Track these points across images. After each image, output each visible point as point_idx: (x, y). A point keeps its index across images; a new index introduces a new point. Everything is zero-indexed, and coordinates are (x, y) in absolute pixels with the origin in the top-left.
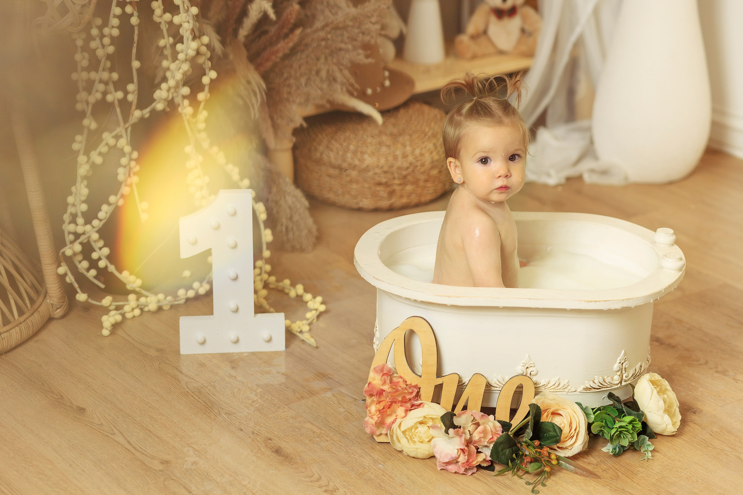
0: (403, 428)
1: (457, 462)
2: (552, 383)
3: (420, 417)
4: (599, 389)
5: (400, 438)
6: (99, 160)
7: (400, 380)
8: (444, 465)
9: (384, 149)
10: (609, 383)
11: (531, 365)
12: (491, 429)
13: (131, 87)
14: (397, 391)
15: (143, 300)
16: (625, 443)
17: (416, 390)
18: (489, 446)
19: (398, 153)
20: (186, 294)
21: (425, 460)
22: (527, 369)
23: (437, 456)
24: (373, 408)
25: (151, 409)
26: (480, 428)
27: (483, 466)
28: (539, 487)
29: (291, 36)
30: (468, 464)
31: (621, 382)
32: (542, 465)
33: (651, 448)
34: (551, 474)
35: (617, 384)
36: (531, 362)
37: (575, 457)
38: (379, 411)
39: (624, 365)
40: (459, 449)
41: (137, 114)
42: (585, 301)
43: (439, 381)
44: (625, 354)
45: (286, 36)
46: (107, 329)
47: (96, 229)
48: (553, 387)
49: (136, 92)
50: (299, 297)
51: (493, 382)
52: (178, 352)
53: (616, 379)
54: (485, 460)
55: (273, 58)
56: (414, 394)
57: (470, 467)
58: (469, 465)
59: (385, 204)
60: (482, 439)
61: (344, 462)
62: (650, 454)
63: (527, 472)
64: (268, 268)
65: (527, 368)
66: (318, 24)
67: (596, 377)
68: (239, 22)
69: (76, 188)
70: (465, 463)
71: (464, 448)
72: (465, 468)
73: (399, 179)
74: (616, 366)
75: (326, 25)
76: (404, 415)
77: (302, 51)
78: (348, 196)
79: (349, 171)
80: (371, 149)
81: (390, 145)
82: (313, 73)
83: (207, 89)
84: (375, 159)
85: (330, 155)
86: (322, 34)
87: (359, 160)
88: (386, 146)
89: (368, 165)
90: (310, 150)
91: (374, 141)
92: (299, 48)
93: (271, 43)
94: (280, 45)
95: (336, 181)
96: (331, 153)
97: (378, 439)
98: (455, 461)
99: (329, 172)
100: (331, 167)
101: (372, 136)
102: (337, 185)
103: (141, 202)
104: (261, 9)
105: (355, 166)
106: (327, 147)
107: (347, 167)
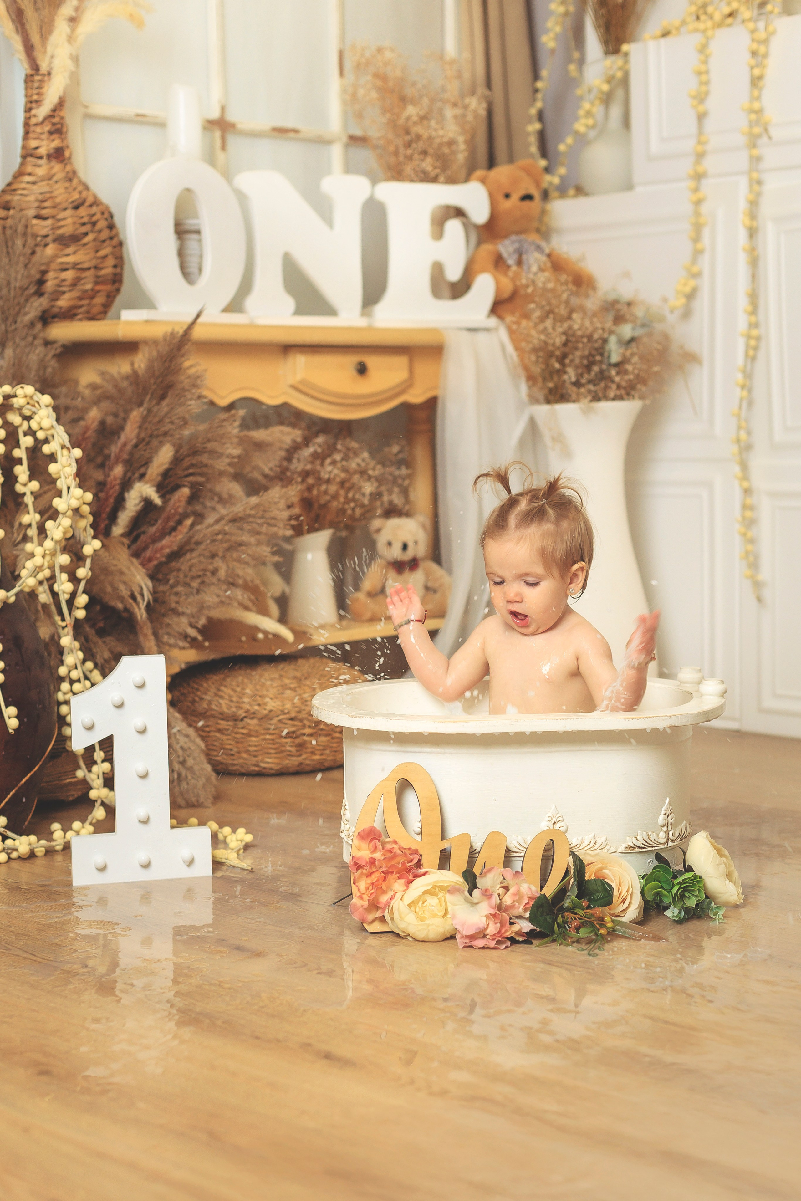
0: (407, 902)
1: (486, 934)
2: (586, 842)
3: (428, 885)
4: (644, 848)
5: (404, 916)
7: (394, 846)
8: (467, 941)
10: (654, 841)
11: (559, 819)
14: (395, 856)
15: (9, 842)
16: (691, 903)
17: (418, 857)
18: (525, 914)
20: (65, 837)
21: (440, 943)
22: (555, 826)
23: (459, 931)
24: (362, 884)
26: (511, 891)
27: (519, 940)
29: (179, 528)
30: (499, 935)
31: (667, 842)
32: (594, 930)
33: (720, 912)
34: (608, 939)
35: (664, 844)
36: (558, 815)
38: (371, 886)
39: (670, 817)
40: (489, 915)
43: (445, 845)
44: (670, 804)
45: (174, 529)
48: (589, 847)
51: (513, 845)
52: (70, 884)
53: (662, 836)
54: (519, 933)
55: (158, 555)
56: (415, 861)
57: (502, 940)
58: (501, 937)
60: (517, 904)
62: (721, 918)
63: (578, 941)
65: (554, 823)
66: (211, 519)
67: (639, 832)
68: (113, 518)
70: (497, 935)
71: (495, 914)
72: (496, 941)
74: (661, 819)
75: (221, 519)
76: (405, 888)
77: (192, 550)
78: (244, 755)
79: (246, 720)
80: (273, 692)
81: (295, 687)
82: (209, 574)
83: (88, 562)
84: (279, 703)
85: (220, 703)
86: (217, 527)
87: (259, 705)
88: (291, 689)
89: (271, 711)
90: (193, 702)
91: (275, 684)
92: (188, 548)
93: (155, 539)
94: (166, 541)
95: (229, 737)
96: (222, 701)
97: (370, 928)
98: (482, 934)
99: (219, 727)
100: (222, 719)
101: (272, 679)
102: (230, 742)
103: (7, 707)
104: (141, 497)
105: (254, 713)
106: (216, 695)
107: (244, 715)
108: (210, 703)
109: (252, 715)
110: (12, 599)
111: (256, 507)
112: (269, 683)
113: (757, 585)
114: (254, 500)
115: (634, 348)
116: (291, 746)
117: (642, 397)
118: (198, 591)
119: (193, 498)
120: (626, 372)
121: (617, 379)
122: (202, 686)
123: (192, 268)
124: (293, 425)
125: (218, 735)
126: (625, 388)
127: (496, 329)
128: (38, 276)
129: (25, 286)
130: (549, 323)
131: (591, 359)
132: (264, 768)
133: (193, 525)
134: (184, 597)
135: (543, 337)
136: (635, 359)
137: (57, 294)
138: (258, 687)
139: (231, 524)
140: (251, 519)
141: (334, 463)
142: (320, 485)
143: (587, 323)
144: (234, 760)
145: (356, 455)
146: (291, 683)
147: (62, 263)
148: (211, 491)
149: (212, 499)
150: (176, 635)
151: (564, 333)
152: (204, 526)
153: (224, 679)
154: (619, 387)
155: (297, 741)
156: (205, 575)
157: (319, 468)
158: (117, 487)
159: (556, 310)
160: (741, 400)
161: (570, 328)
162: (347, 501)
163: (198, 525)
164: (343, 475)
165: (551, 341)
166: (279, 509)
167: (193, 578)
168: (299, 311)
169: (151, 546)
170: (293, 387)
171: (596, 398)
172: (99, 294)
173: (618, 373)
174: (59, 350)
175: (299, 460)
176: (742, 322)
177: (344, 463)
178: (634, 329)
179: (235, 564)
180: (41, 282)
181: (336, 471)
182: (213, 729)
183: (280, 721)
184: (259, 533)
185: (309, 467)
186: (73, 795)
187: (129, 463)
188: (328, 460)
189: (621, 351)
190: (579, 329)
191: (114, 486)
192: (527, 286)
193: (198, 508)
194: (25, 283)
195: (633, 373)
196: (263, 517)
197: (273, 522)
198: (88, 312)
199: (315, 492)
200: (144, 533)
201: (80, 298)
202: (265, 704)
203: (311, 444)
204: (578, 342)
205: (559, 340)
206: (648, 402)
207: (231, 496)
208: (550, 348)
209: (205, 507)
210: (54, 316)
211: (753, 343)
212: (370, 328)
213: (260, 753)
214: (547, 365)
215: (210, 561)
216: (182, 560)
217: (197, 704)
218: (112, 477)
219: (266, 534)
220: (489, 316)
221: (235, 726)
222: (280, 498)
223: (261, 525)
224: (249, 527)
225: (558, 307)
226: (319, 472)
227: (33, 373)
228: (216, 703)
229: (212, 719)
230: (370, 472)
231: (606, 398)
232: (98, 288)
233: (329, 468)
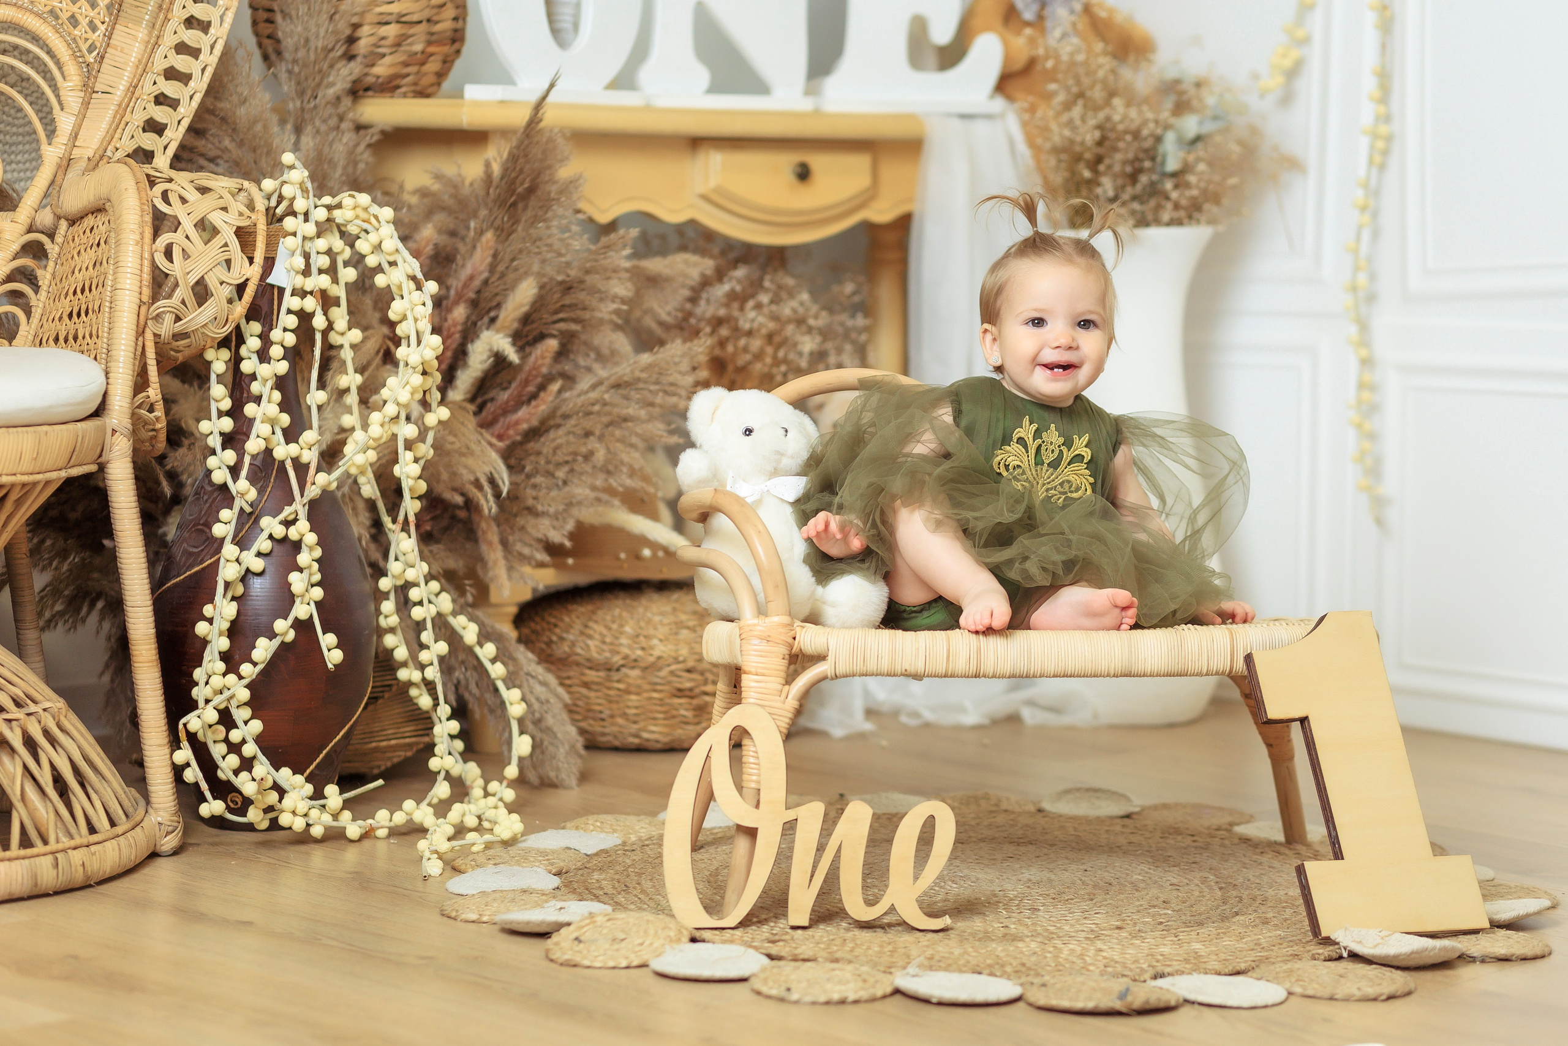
29: (542, 394)
45: (534, 396)
47: (245, 683)
49: (316, 447)
55: (511, 432)
66: (584, 383)
69: (213, 607)
75: (600, 383)
77: (558, 426)
78: (620, 721)
79: (624, 670)
80: (662, 631)
81: (695, 626)
82: (580, 459)
83: (431, 436)
84: (671, 647)
85: (588, 646)
86: (593, 395)
87: (643, 649)
88: (688, 628)
89: (659, 658)
90: (550, 643)
91: (666, 621)
92: (552, 422)
93: (506, 411)
94: (523, 413)
95: (599, 694)
96: (590, 642)
99: (585, 679)
100: (590, 668)
101: (662, 614)
102: (599, 701)
103: (326, 634)
104: (491, 350)
105: (635, 660)
106: (582, 633)
107: (622, 662)
108: (573, 644)
109: (634, 663)
111: (648, 368)
112: (657, 619)
113: (1379, 503)
114: (646, 358)
115: (1200, 150)
116: (687, 710)
117: (1211, 222)
118: (565, 483)
119: (562, 353)
120: (1188, 186)
121: (1174, 195)
122: (562, 620)
123: (566, 23)
124: (702, 252)
125: (584, 691)
126: (1186, 209)
127: (1002, 116)
128: (348, 32)
129: (330, 46)
130: (1077, 111)
131: (1137, 165)
132: (647, 740)
133: (560, 392)
134: (544, 491)
135: (1067, 133)
136: (1201, 167)
137: (374, 58)
138: (642, 624)
139: (612, 391)
140: (641, 385)
141: (759, 306)
142: (738, 338)
143: (1133, 113)
144: (604, 727)
145: (791, 295)
146: (689, 620)
147: (381, 14)
148: (586, 344)
149: (588, 355)
150: (533, 543)
151: (1099, 127)
152: (575, 392)
153: (593, 612)
154: (1177, 206)
155: (695, 702)
156: (575, 460)
157: (736, 313)
158: (457, 336)
159: (1088, 93)
160: (1360, 229)
161: (1108, 119)
162: (777, 363)
163: (566, 391)
164: (772, 325)
165: (1078, 139)
166: (680, 373)
167: (559, 465)
168: (715, 88)
169: (502, 419)
170: (705, 198)
171: (1142, 222)
172: (432, 59)
173: (1176, 187)
174: (375, 138)
175: (708, 301)
176: (1367, 112)
177: (774, 308)
178: (1201, 123)
179: (618, 445)
180: (352, 40)
181: (761, 319)
182: (576, 681)
183: (672, 673)
184: (652, 404)
185: (722, 312)
186: (379, 767)
187: (474, 304)
188: (751, 303)
189: (1182, 154)
190: (1121, 122)
191: (453, 334)
192: (1047, 58)
193: (568, 367)
194: (332, 40)
195: (1197, 187)
196: (657, 383)
197: (672, 389)
198: (415, 84)
199: (730, 348)
200: (492, 400)
201: (406, 64)
202: (652, 648)
203: (725, 279)
204: (1118, 139)
205: (1090, 137)
206: (1221, 228)
207: (613, 353)
208: (1078, 149)
209: (577, 366)
210: (367, 89)
211: (1380, 144)
212: (817, 113)
213: (643, 717)
214: (1073, 172)
215: (583, 441)
216: (542, 439)
217: (554, 646)
218: (450, 321)
219: (661, 406)
220: (992, 97)
221: (609, 679)
222: (683, 355)
223: (655, 393)
224: (638, 396)
225: (1092, 87)
226: (736, 320)
227: (339, 171)
228: (582, 645)
229: (575, 668)
230: (811, 322)
231: (1158, 222)
232: (431, 49)
233: (752, 314)
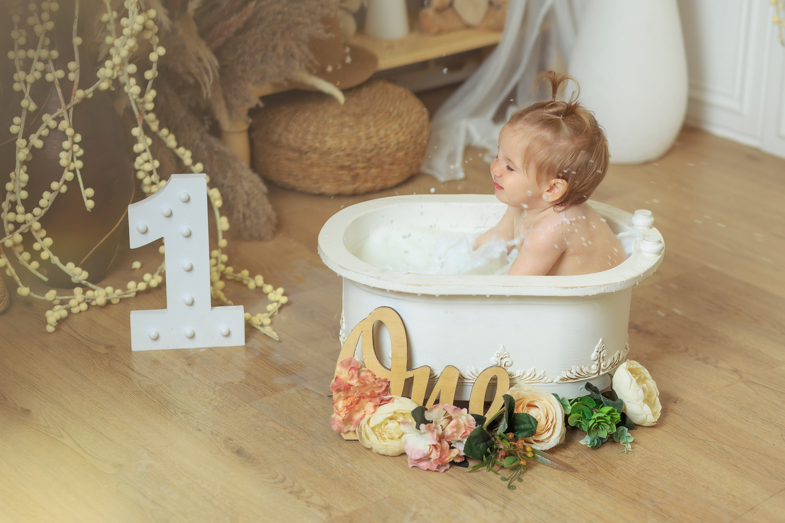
0: (372, 424)
1: (429, 459)
2: (527, 374)
3: (390, 413)
4: (577, 379)
5: (368, 435)
6: (39, 144)
7: (369, 374)
8: (416, 462)
9: (346, 130)
10: (586, 373)
11: (505, 356)
12: (464, 423)
13: (72, 65)
14: (365, 385)
15: (89, 293)
16: (604, 434)
17: (385, 385)
18: (463, 440)
19: (361, 134)
20: (137, 287)
21: (395, 458)
22: (502, 360)
23: (408, 453)
24: (341, 404)
25: (101, 410)
26: (453, 422)
27: (457, 462)
28: (516, 483)
29: (245, 10)
31: (599, 372)
32: (517, 459)
33: (631, 440)
34: (528, 467)
35: (595, 374)
36: (505, 353)
37: (552, 451)
38: (347, 407)
39: (602, 354)
40: (431, 445)
41: (80, 94)
42: (562, 288)
43: (410, 374)
44: (603, 342)
45: (240, 9)
46: (51, 325)
47: (37, 218)
48: (529, 378)
49: (78, 71)
50: (259, 289)
51: (467, 374)
52: (129, 348)
53: (594, 368)
54: (458, 456)
55: (226, 33)
56: (383, 389)
57: (442, 464)
58: (441, 461)
59: (349, 188)
60: (455, 434)
61: (310, 461)
62: (629, 446)
63: (503, 467)
64: (225, 258)
65: (502, 358)
67: (573, 366)
69: (15, 174)
70: (438, 460)
71: (437, 444)
72: (437, 465)
73: (363, 162)
74: (594, 355)
76: (373, 410)
77: (257, 25)
78: (308, 181)
79: (310, 153)
80: (333, 130)
82: (270, 49)
83: (155, 66)
84: (337, 141)
85: (288, 137)
87: (320, 142)
88: (349, 127)
89: (330, 148)
92: (253, 23)
93: (224, 17)
94: (234, 19)
95: (296, 166)
96: (290, 135)
97: (346, 437)
98: (427, 458)
100: (290, 151)
102: (296, 170)
103: (85, 189)
105: (316, 149)
106: (286, 128)
107: (308, 149)
108: (280, 135)
110: (90, 96)
116: (347, 177)
118: (262, 62)
134: (250, 66)
156: (267, 49)
167: (257, 51)
183: (338, 157)
202: (325, 142)
213: (321, 181)
215: (271, 37)
216: (248, 34)
221: (301, 158)
228: (285, 136)
229: (282, 150)
